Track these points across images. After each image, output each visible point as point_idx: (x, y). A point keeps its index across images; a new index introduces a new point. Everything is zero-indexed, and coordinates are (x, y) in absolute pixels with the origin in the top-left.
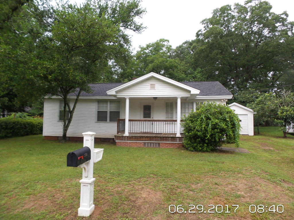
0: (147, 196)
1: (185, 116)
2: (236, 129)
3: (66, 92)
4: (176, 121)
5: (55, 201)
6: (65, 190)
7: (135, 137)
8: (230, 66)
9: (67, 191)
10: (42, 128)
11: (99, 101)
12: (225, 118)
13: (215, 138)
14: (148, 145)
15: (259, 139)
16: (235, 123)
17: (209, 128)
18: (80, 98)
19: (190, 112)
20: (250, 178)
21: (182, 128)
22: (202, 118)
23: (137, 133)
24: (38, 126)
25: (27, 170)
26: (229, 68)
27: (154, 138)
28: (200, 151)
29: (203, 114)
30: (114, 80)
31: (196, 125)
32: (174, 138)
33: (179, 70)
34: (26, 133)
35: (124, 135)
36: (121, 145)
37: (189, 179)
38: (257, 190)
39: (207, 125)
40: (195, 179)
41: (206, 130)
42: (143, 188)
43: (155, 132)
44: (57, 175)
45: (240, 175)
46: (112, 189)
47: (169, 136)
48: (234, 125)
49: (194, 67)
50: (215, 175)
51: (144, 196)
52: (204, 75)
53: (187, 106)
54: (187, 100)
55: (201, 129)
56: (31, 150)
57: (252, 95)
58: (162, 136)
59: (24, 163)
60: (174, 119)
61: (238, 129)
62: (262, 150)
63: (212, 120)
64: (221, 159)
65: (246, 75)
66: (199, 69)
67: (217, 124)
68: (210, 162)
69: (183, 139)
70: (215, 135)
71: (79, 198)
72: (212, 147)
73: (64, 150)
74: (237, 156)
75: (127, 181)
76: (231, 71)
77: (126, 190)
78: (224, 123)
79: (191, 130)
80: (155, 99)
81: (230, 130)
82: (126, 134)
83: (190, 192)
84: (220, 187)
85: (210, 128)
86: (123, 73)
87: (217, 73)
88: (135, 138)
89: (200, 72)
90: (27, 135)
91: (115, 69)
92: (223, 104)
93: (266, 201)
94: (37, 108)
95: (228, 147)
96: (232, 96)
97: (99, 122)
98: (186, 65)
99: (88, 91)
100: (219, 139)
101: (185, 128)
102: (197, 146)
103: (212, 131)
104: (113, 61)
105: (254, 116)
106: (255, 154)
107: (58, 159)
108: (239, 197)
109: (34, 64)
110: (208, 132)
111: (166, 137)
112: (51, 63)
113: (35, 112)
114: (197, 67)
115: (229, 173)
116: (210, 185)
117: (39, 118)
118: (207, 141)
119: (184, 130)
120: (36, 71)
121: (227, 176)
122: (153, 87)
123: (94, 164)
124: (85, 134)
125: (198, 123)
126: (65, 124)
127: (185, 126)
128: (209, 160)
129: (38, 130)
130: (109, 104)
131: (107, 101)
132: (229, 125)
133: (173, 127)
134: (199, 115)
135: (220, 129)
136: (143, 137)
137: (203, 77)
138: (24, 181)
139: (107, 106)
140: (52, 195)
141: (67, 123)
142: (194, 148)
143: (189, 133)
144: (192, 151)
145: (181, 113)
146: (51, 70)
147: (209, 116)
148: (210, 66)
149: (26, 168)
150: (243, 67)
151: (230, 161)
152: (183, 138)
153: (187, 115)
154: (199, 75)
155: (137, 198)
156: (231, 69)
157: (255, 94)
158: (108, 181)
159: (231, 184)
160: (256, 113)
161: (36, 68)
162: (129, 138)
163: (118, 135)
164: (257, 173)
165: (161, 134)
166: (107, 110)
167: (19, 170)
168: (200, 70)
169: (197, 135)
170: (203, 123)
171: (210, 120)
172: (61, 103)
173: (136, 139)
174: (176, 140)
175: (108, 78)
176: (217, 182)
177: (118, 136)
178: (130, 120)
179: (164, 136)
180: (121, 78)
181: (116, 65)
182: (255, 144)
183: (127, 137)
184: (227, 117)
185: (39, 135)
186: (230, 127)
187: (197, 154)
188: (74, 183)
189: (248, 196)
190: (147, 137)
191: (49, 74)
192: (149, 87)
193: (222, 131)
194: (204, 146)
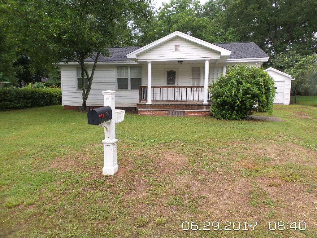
0: (171, 159)
1: (213, 81)
2: (270, 95)
3: (82, 56)
4: (203, 87)
5: (79, 162)
6: (88, 153)
7: (159, 105)
8: (268, 24)
9: (90, 154)
10: (61, 98)
11: (119, 67)
12: (258, 82)
13: (246, 104)
14: (172, 113)
15: (296, 108)
16: (269, 88)
17: (239, 93)
18: (98, 63)
19: (219, 76)
20: (282, 143)
21: (210, 94)
22: (233, 83)
23: (160, 101)
24: (57, 95)
25: (50, 136)
26: (267, 27)
27: (179, 106)
28: (229, 119)
29: (233, 78)
30: (134, 44)
31: (225, 91)
32: (200, 106)
33: (208, 31)
34: (45, 103)
35: (147, 103)
36: (143, 114)
37: (216, 144)
38: (289, 154)
39: (238, 90)
40: (222, 144)
41: (236, 96)
42: (167, 152)
43: (180, 100)
44: (80, 140)
45: (271, 141)
46: (136, 153)
47: (195, 103)
48: (268, 90)
49: (225, 27)
50: (243, 141)
51: (168, 159)
52: (236, 36)
53: (216, 71)
54: (217, 63)
55: (231, 95)
56: (51, 119)
57: (291, 58)
58: (187, 103)
59: (46, 130)
60: (201, 85)
61: (272, 94)
62: (297, 119)
63: (244, 84)
64: (251, 126)
65: (287, 34)
66: (231, 29)
67: (248, 88)
68: (239, 129)
69: (210, 107)
70: (246, 101)
71: (103, 160)
72: (242, 115)
73: (84, 119)
74: (269, 124)
75: (150, 146)
76: (268, 30)
77: (150, 154)
78: (257, 88)
79: (219, 96)
80: (180, 63)
81: (263, 95)
82: (149, 102)
83: (216, 155)
84: (248, 152)
85: (241, 93)
86: (144, 36)
87: (252, 33)
88: (158, 107)
89: (233, 33)
90: (47, 105)
91: (135, 32)
92: (257, 67)
93: (297, 164)
94: (54, 78)
95: (259, 115)
96: (269, 58)
97: (120, 90)
98: (216, 25)
99: (106, 54)
100: (251, 106)
101: (213, 94)
102: (225, 114)
103: (243, 97)
104: (132, 22)
105: (291, 82)
106: (289, 122)
107: (79, 127)
108: (269, 160)
109: (45, 22)
110: (238, 98)
111: (192, 105)
112: (64, 21)
113: (52, 82)
114: (229, 26)
115: (259, 139)
116: (238, 149)
117: (57, 88)
118: (236, 108)
119: (212, 96)
120: (48, 30)
121: (256, 141)
122: (177, 49)
123: (116, 124)
124: (105, 93)
125: (228, 88)
126: (84, 92)
127: (213, 92)
128: (238, 128)
129: (57, 100)
130: (129, 69)
131: (128, 67)
132: (263, 90)
133: (200, 95)
134: (229, 79)
135: (252, 95)
136: (166, 105)
137: (235, 39)
138: (47, 145)
139: (128, 73)
140: (76, 157)
141: (86, 92)
142: (222, 116)
143: (217, 99)
144: (220, 119)
145: (209, 79)
146: (64, 29)
147: (241, 80)
148: (244, 25)
149: (48, 134)
150: (285, 25)
151: (261, 128)
152: (210, 105)
153: (215, 81)
154: (231, 37)
155: (161, 160)
156: (270, 27)
157: (295, 57)
158: (131, 146)
159: (260, 149)
160: (294, 79)
161: (48, 27)
162: (152, 106)
163: (140, 103)
164: (290, 139)
165: (186, 101)
166: (128, 77)
167: (41, 136)
168: (232, 31)
169: (226, 101)
170: (233, 88)
171: (241, 84)
172: (78, 71)
173: (160, 108)
174: (203, 108)
175: (128, 43)
176: (245, 147)
177: (140, 105)
178: (152, 87)
179: (190, 103)
180: (142, 42)
181: (136, 27)
182: (290, 113)
183: (150, 105)
184: (260, 81)
185: (59, 106)
186: (263, 92)
187: (225, 122)
188: (96, 147)
189: (279, 159)
190: (172, 105)
191: (62, 34)
192: (174, 48)
193: (255, 96)
194: (233, 113)
